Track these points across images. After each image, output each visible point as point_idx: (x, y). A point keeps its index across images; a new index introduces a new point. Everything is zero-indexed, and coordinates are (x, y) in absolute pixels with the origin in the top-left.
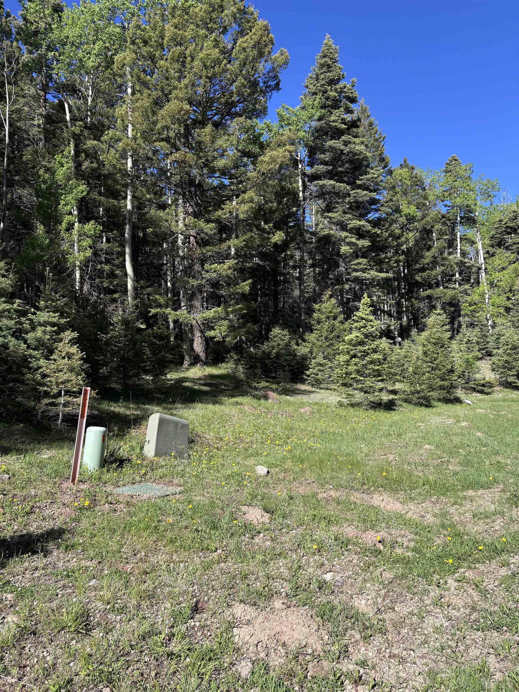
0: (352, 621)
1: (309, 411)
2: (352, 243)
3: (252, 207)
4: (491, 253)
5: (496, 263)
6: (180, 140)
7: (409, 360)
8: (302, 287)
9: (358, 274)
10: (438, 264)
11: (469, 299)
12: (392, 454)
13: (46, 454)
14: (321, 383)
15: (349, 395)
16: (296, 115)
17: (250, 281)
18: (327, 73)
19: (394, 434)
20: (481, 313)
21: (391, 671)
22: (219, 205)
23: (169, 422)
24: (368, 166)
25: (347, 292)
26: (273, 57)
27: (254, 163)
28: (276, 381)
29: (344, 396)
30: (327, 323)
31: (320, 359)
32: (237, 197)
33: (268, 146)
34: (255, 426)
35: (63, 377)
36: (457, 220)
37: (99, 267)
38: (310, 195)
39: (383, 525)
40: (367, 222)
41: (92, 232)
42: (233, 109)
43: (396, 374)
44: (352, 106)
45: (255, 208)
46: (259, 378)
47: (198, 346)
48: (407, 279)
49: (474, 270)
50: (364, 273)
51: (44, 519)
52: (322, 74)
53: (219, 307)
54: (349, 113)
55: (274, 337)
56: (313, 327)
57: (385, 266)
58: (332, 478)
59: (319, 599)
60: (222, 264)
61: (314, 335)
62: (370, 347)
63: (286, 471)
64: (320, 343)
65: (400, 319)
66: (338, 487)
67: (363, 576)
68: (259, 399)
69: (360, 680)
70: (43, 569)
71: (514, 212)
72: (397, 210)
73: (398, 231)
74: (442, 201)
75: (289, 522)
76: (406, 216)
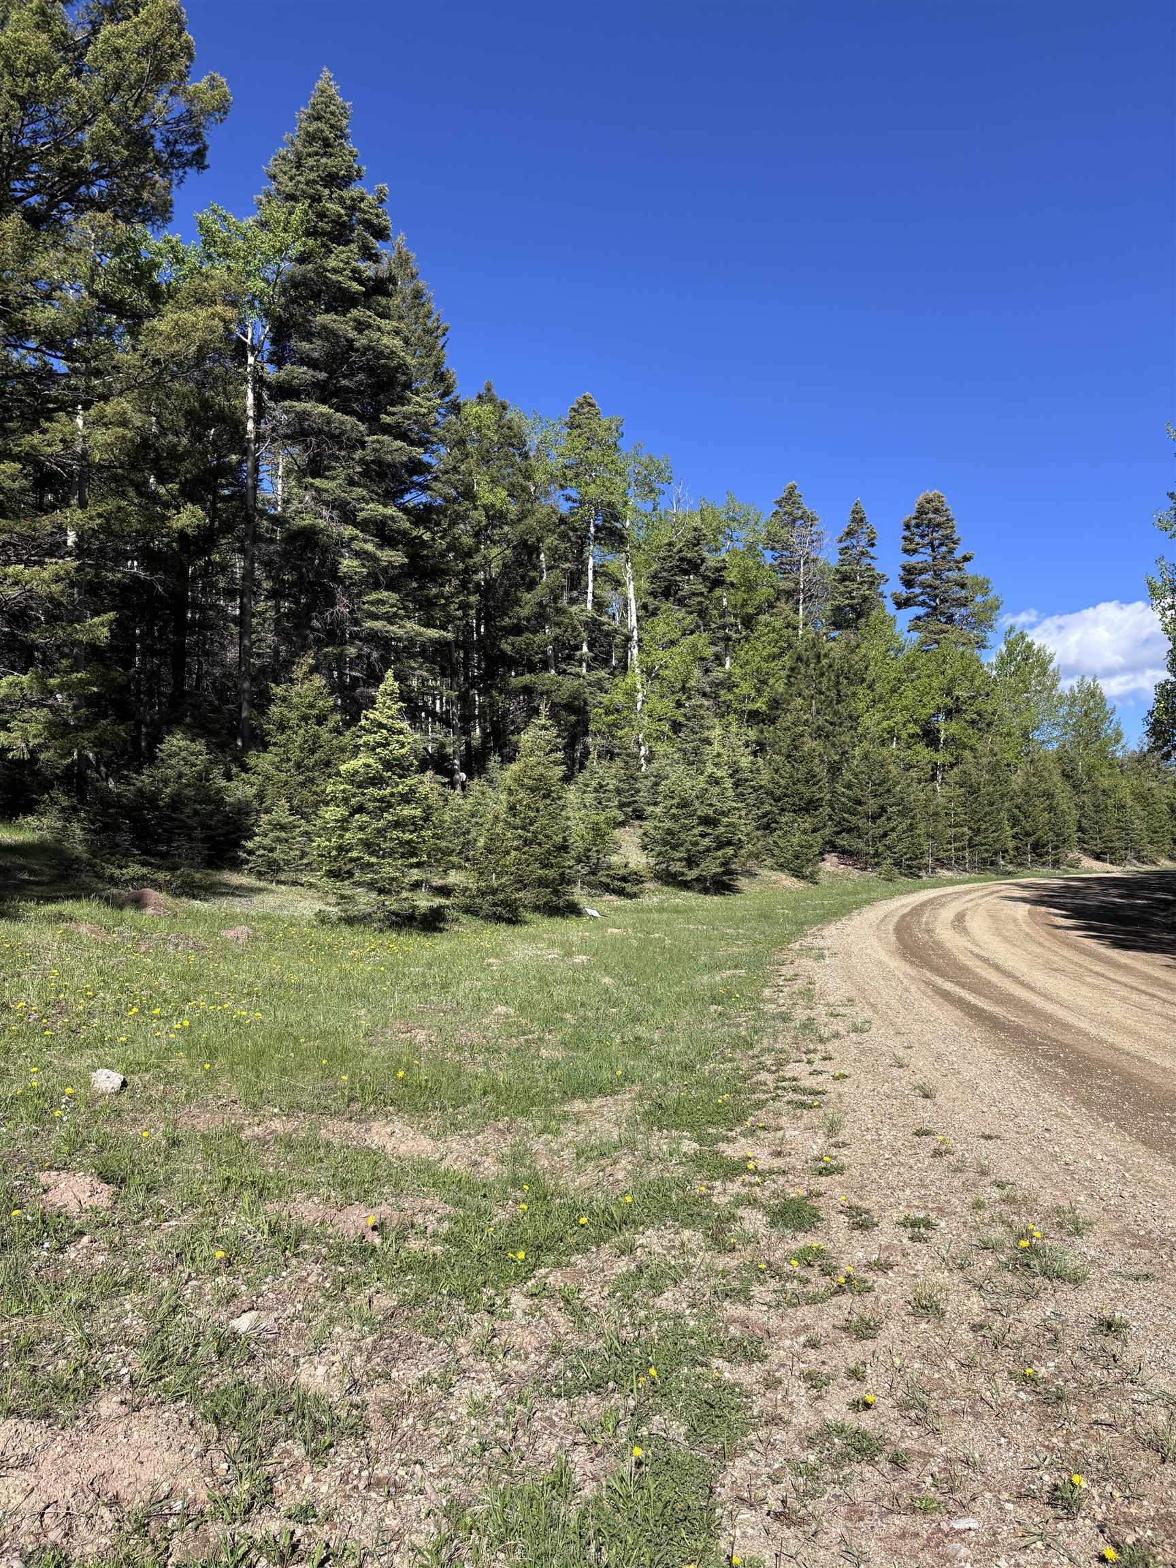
0: (290, 1419)
1: (245, 936)
2: (366, 552)
3: (124, 437)
4: (651, 608)
5: (658, 629)
7: (480, 821)
8: (246, 642)
9: (378, 625)
10: (547, 620)
11: (605, 698)
12: (423, 1028)
14: (279, 870)
15: (343, 897)
16: (245, 238)
17: (111, 615)
18: (322, 156)
19: (435, 983)
20: (627, 729)
21: (368, 1519)
22: (34, 419)
24: (407, 386)
25: (353, 664)
26: (191, 88)
27: (134, 332)
28: (168, 863)
29: (332, 899)
30: (302, 731)
31: (281, 813)
32: (86, 407)
33: (171, 297)
34: (101, 973)
36: (589, 531)
38: (274, 430)
39: (386, 1190)
40: (400, 510)
42: (83, 189)
43: (450, 852)
44: (377, 245)
45: (132, 441)
46: (125, 855)
48: (484, 648)
49: (618, 639)
50: (392, 624)
52: (309, 155)
53: (26, 674)
54: (369, 259)
55: (169, 756)
56: (268, 739)
57: (438, 614)
58: (281, 1089)
59: (216, 1380)
60: (37, 568)
61: (269, 757)
62: (395, 790)
63: (171, 1078)
64: (283, 776)
65: (466, 732)
66: (291, 1111)
67: (327, 1310)
68: (121, 907)
69: (293, 1552)
71: (695, 529)
72: (468, 494)
73: (467, 541)
74: (562, 487)
75: (163, 1202)
76: (485, 507)
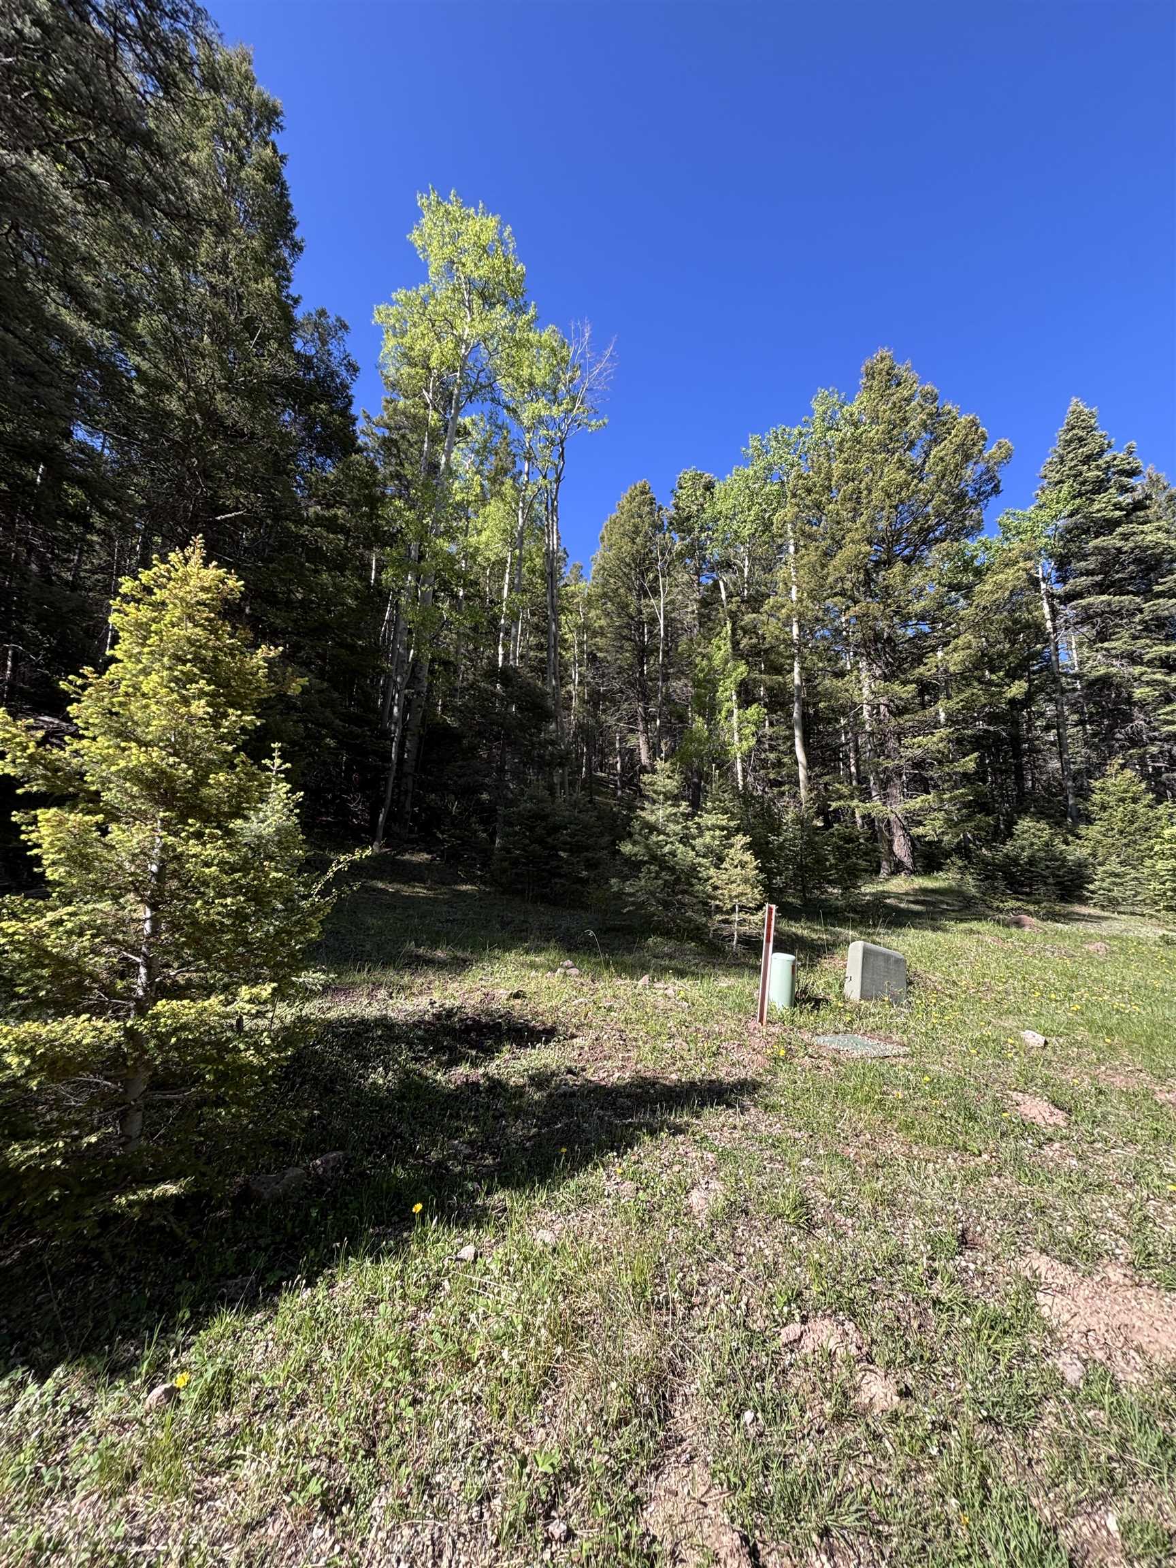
1: (1103, 950)
2: (1155, 681)
3: (969, 654)
6: (858, 590)
8: (1065, 756)
13: (724, 983)
14: (1119, 904)
16: (1030, 519)
17: (976, 754)
18: (1079, 448)
22: (919, 660)
23: (877, 954)
25: (1155, 758)
26: (986, 455)
27: (968, 597)
28: (1033, 899)
30: (1121, 809)
31: (1113, 865)
32: (945, 645)
33: (988, 570)
35: (736, 889)
37: (763, 756)
38: (1066, 622)
41: (756, 717)
42: (931, 535)
44: (1131, 481)
45: (974, 655)
46: (1003, 895)
47: (901, 848)
51: (733, 1064)
52: (1069, 452)
53: (929, 794)
54: (1126, 492)
55: (1023, 832)
56: (1093, 816)
60: (929, 736)
61: (1096, 828)
63: (1079, 1045)
64: (1110, 840)
68: (1008, 926)
70: (743, 1129)
75: (1106, 1133)
